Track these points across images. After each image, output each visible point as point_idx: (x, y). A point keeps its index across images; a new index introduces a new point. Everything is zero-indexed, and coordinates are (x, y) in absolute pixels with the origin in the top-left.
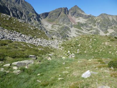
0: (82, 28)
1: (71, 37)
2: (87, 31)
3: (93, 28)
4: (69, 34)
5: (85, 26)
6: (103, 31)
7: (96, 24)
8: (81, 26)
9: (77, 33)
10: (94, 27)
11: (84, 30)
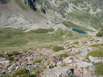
0: (78, 5)
1: (67, 13)
2: (81, 7)
3: (86, 6)
4: (66, 10)
5: (81, 3)
6: (93, 9)
7: (90, 2)
8: (78, 3)
9: (73, 9)
10: (88, 5)
11: (79, 6)
